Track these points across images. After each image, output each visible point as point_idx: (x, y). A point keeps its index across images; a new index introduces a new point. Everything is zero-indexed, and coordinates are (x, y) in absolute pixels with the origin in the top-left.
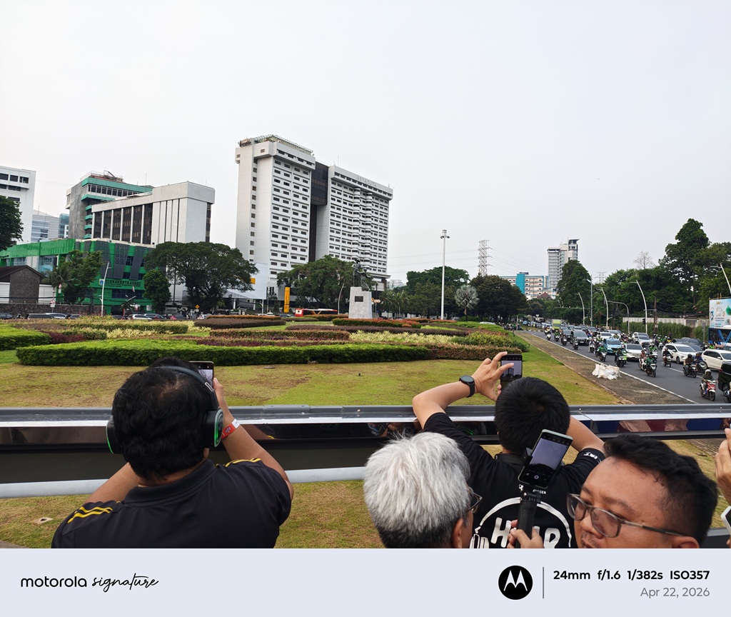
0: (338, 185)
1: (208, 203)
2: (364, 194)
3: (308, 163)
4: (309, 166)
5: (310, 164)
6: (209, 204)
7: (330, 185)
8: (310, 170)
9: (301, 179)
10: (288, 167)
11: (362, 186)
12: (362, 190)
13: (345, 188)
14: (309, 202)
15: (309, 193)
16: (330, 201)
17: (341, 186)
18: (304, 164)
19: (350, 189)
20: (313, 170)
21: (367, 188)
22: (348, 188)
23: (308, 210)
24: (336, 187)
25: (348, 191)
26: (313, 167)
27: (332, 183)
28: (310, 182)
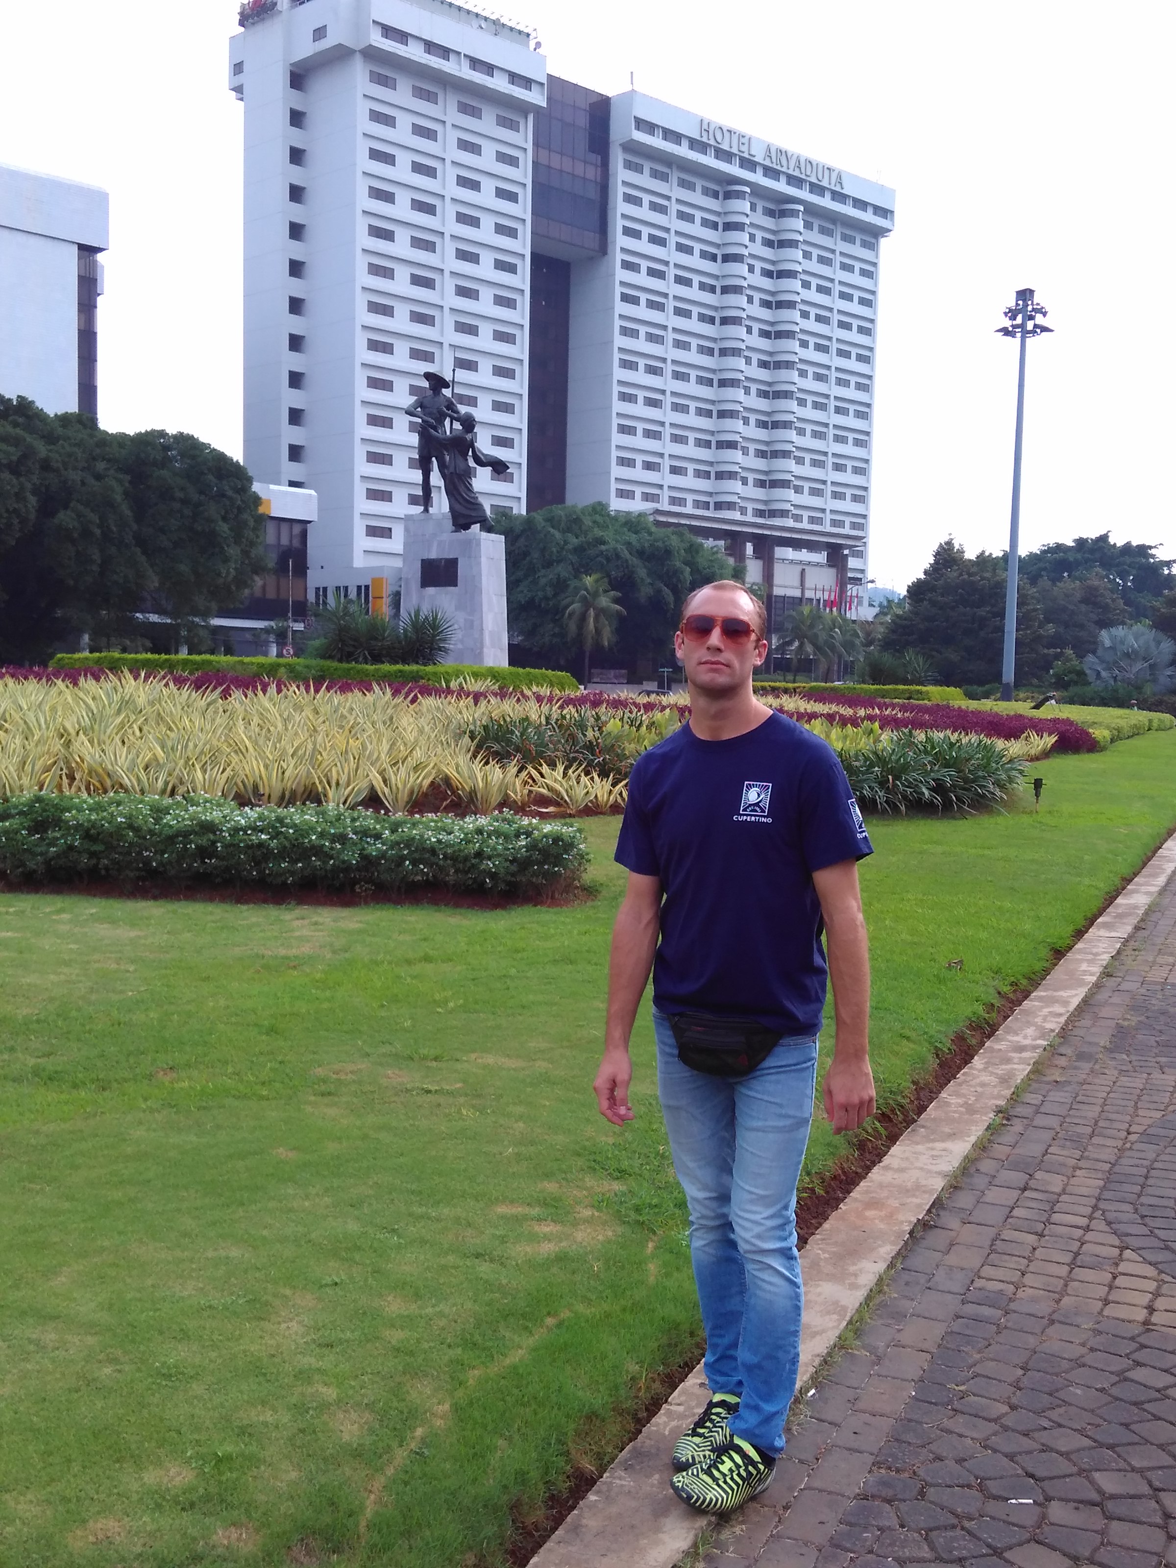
0: (655, 174)
1: (82, 248)
2: (770, 213)
3: (514, 78)
4: (519, 92)
5: (527, 83)
6: (88, 251)
7: (621, 175)
8: (524, 108)
9: (489, 150)
10: (429, 97)
11: (758, 177)
12: (758, 191)
13: (684, 184)
14: (523, 245)
15: (523, 209)
16: (621, 241)
17: (664, 177)
18: (499, 83)
19: (706, 192)
20: (537, 109)
21: (781, 186)
22: (699, 184)
23: (522, 279)
24: (644, 180)
25: (697, 197)
26: (537, 98)
27: (629, 165)
28: (527, 161)
